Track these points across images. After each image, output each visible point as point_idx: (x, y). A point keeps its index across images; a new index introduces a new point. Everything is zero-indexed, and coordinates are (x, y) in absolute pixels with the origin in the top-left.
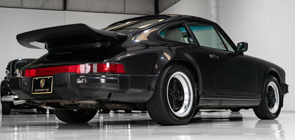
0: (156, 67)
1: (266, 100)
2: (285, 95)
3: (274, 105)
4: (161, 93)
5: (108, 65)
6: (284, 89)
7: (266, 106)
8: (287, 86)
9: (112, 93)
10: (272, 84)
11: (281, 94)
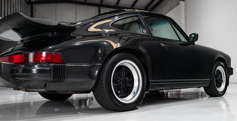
0: (100, 52)
1: (215, 81)
2: (231, 76)
3: (221, 85)
4: (104, 82)
5: (44, 54)
6: (229, 71)
7: (215, 86)
8: (232, 69)
9: (47, 83)
10: (220, 68)
11: (227, 75)
